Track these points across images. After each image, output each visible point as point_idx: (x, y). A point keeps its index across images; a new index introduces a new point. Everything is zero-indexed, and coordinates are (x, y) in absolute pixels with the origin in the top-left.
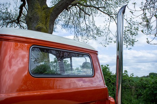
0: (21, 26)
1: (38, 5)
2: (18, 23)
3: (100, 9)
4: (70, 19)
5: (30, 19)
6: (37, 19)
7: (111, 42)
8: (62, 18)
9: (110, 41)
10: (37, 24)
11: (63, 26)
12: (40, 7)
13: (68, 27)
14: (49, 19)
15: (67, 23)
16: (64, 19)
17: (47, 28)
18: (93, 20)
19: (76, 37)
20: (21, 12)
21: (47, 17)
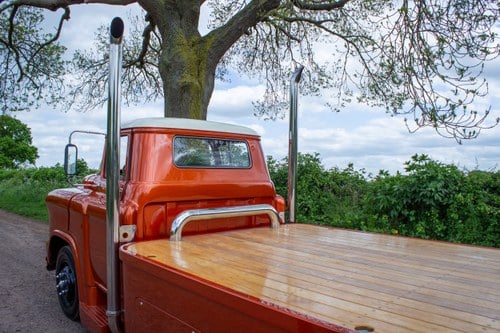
0: (147, 72)
1: (180, 36)
2: (141, 66)
3: (323, 24)
4: (256, 49)
5: (168, 67)
6: (181, 67)
7: (349, 101)
8: (240, 47)
9: (348, 97)
10: (182, 77)
11: (243, 66)
12: (185, 42)
13: (254, 67)
14: (203, 65)
15: (251, 58)
16: (244, 50)
17: (200, 83)
18: (309, 49)
19: (270, 90)
20: (146, 43)
21: (200, 62)
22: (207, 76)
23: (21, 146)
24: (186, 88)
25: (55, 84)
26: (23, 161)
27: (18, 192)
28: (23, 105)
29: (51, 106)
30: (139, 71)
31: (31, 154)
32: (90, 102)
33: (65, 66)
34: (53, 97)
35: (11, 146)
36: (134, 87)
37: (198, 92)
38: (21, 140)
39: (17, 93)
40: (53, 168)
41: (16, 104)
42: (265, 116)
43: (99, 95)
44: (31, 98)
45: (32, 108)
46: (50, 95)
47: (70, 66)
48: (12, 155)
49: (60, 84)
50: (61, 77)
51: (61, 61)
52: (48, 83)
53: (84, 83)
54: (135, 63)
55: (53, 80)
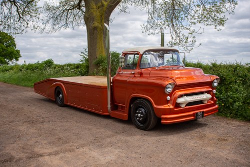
1: (92, 4)
2: (79, 8)
10: (94, 23)
17: (102, 26)
21: (102, 16)
23: (9, 49)
24: (95, 28)
25: (35, 20)
26: (11, 60)
27: (19, 77)
28: (19, 31)
29: (33, 31)
30: (78, 10)
31: (16, 55)
32: (54, 28)
33: (39, 10)
34: (34, 26)
35: (4, 50)
36: (77, 18)
37: (101, 29)
38: (9, 46)
39: (16, 25)
40: (35, 64)
41: (16, 31)
42: (148, 32)
43: (58, 24)
44: (23, 28)
45: (24, 32)
46: (33, 26)
48: (5, 56)
49: (37, 19)
50: (38, 16)
51: (37, 7)
52: (31, 19)
53: (50, 19)
54: (76, 7)
55: (34, 18)
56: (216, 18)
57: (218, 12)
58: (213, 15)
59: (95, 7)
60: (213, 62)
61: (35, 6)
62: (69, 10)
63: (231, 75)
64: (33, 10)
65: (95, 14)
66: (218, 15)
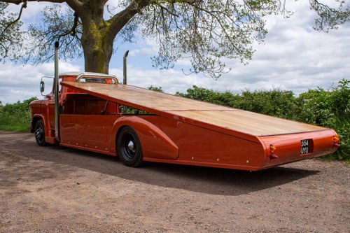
0: (78, 38)
1: (92, 24)
2: (74, 35)
6: (93, 42)
10: (93, 47)
14: (105, 40)
17: (104, 50)
19: (162, 49)
20: (76, 20)
21: (103, 39)
22: (108, 46)
24: (96, 53)
25: (16, 47)
29: (14, 62)
30: (72, 37)
32: (40, 59)
33: (22, 35)
34: (15, 55)
36: (70, 48)
37: (103, 55)
42: (160, 66)
43: (46, 54)
46: (13, 55)
47: (26, 35)
49: (20, 47)
50: (20, 43)
51: (19, 31)
52: (11, 47)
53: (36, 47)
54: (70, 32)
55: (15, 45)
56: (241, 49)
57: (243, 42)
58: (238, 46)
59: (95, 27)
60: (245, 91)
61: (18, 30)
62: (60, 36)
63: (268, 103)
64: (14, 35)
65: (95, 35)
66: (243, 45)
